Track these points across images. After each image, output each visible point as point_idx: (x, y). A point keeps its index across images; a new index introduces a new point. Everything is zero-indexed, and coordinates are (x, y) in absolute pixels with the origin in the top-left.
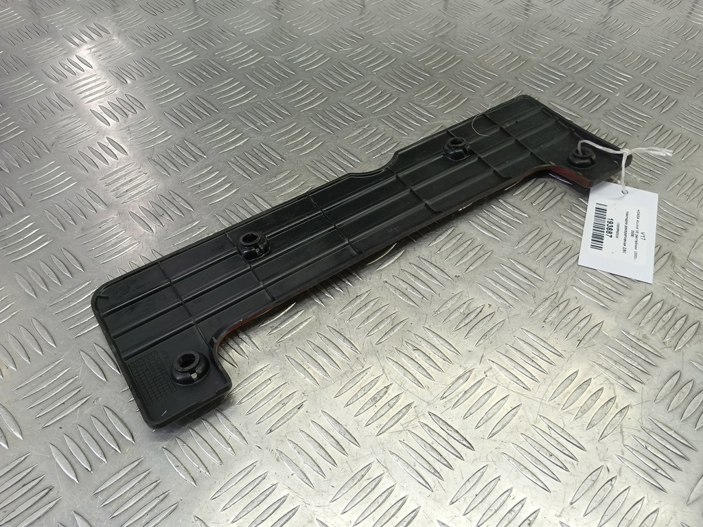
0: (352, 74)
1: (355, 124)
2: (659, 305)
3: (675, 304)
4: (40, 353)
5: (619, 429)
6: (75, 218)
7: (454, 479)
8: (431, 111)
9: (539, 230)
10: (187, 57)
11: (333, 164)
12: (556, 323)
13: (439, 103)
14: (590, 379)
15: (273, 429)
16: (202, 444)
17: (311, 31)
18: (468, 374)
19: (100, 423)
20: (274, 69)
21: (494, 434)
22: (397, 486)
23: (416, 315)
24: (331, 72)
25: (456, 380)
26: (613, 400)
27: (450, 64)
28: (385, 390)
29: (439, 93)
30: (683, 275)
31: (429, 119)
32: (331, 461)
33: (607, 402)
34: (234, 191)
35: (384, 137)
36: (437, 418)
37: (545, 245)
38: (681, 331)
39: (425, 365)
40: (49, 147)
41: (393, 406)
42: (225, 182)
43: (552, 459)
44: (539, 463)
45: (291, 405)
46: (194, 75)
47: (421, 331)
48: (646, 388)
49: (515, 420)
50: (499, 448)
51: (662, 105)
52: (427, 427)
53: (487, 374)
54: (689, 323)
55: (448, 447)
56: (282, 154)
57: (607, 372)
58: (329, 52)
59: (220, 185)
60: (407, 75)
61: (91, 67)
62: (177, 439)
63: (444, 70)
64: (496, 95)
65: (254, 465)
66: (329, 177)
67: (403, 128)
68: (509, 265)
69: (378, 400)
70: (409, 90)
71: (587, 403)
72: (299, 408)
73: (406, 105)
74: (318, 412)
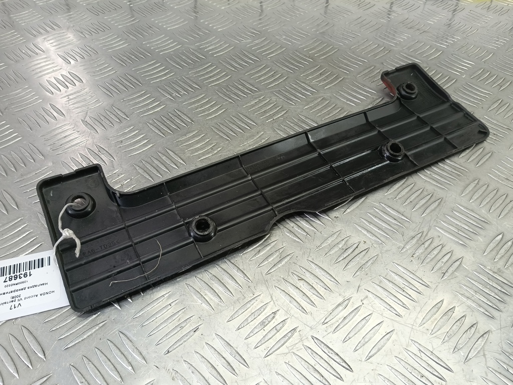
0: (250, 59)
1: (253, 96)
2: (510, 243)
5: (482, 352)
6: (16, 166)
8: (314, 87)
9: (404, 180)
10: (121, 45)
11: (234, 126)
12: (423, 258)
13: (320, 81)
14: (454, 307)
15: (170, 350)
16: (106, 362)
17: (220, 28)
18: (347, 301)
19: (16, 342)
20: (189, 54)
21: (371, 357)
23: (301, 250)
24: (234, 57)
25: (336, 308)
26: (475, 326)
27: (328, 53)
28: (273, 315)
29: (320, 74)
31: (312, 93)
32: (222, 380)
33: (470, 328)
34: (150, 146)
35: (276, 106)
36: (319, 342)
37: (411, 193)
39: (309, 294)
40: (2, 110)
41: (280, 330)
42: (143, 139)
43: (423, 379)
44: (411, 383)
45: (188, 328)
46: (125, 58)
47: (305, 264)
48: (503, 315)
49: (389, 344)
50: (375, 370)
51: (500, 85)
52: (310, 350)
53: (364, 302)
55: (329, 368)
56: (192, 118)
57: (469, 301)
58: (233, 43)
59: (139, 141)
60: (294, 60)
61: (44, 52)
62: (84, 358)
63: (325, 57)
64: (365, 75)
65: (152, 383)
66: (230, 136)
67: (291, 99)
68: (381, 209)
69: (267, 325)
70: (297, 71)
71: (453, 328)
72: (195, 331)
73: (293, 82)
74: (212, 335)
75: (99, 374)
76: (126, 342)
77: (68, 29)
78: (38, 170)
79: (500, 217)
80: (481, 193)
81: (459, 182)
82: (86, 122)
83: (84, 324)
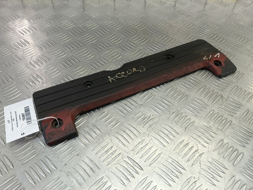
0: (107, 31)
1: (107, 49)
2: (216, 114)
3: (222, 114)
5: (199, 161)
7: (134, 182)
8: (136, 44)
9: (172, 87)
10: (47, 25)
11: (98, 64)
12: (177, 122)
13: (138, 41)
14: (189, 143)
15: (67, 163)
16: (39, 169)
17: (94, 16)
18: (143, 141)
19: (2, 162)
20: (79, 29)
21: (151, 164)
22: (113, 185)
23: (125, 119)
24: (100, 30)
25: (138, 144)
26: (197, 151)
27: (143, 27)
28: (111, 148)
29: (139, 38)
30: (226, 103)
31: (135, 47)
32: (88, 176)
33: (195, 151)
34: (60, 74)
35: (118, 54)
36: (130, 158)
37: (175, 93)
38: (225, 124)
39: (127, 138)
41: (114, 154)
43: (173, 174)
44: (168, 175)
45: (75, 154)
46: (49, 32)
47: (127, 125)
48: (210, 146)
49: (160, 159)
50: (153, 170)
51: (221, 41)
52: (126, 162)
53: (150, 141)
54: (228, 121)
55: (133, 169)
56: (79, 60)
57: (195, 140)
58: (99, 23)
59: (55, 71)
60: (127, 31)
61: (12, 29)
62: (30, 167)
63: (141, 29)
64: (159, 38)
65: (58, 177)
66: (96, 68)
67: (125, 50)
68: (161, 100)
69: (108, 152)
70: (128, 37)
71: (187, 152)
72: (77, 156)
73: (126, 42)
74: (85, 157)
75: (36, 174)
76: (48, 160)
77: (23, 18)
78: (10, 86)
79: (213, 103)
80: (206, 92)
81: (197, 88)
82: (31, 63)
83: (30, 154)
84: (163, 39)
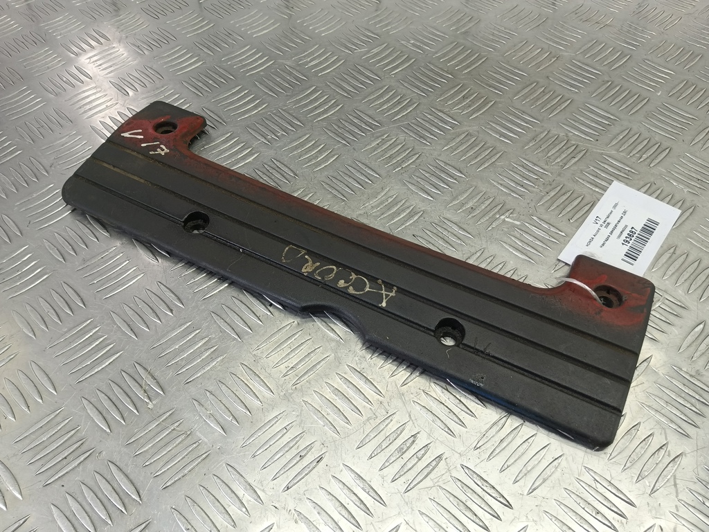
0: (368, 78)
1: (373, 134)
4: (40, 401)
5: (672, 481)
6: (75, 247)
8: (455, 117)
10: (192, 65)
11: (350, 180)
13: (463, 108)
14: (639, 423)
15: (290, 485)
16: (213, 504)
17: (324, 31)
18: (504, 418)
19: (104, 480)
20: (285, 75)
21: (535, 489)
24: (345, 76)
25: (491, 427)
26: (665, 447)
27: (474, 64)
28: (412, 439)
29: (463, 97)
31: (452, 126)
32: (355, 522)
33: (658, 450)
35: (405, 148)
36: (471, 472)
39: (456, 410)
40: (48, 168)
41: (422, 457)
43: (599, 517)
44: (584, 522)
45: (310, 458)
46: (200, 84)
48: (701, 433)
49: (558, 474)
50: (540, 505)
52: (460, 483)
55: (484, 505)
56: (295, 170)
57: (658, 415)
58: (343, 54)
60: (428, 77)
61: (91, 78)
62: (187, 499)
63: (469, 69)
64: (525, 97)
66: (346, 195)
67: (425, 137)
69: (405, 452)
70: (431, 94)
71: (636, 451)
72: (318, 462)
73: (427, 111)
74: (339, 465)
75: (207, 518)
76: (236, 477)
77: (119, 41)
78: (104, 252)
79: (702, 300)
80: (678, 266)
83: (183, 456)
84: (537, 99)
